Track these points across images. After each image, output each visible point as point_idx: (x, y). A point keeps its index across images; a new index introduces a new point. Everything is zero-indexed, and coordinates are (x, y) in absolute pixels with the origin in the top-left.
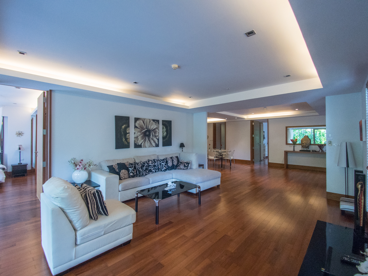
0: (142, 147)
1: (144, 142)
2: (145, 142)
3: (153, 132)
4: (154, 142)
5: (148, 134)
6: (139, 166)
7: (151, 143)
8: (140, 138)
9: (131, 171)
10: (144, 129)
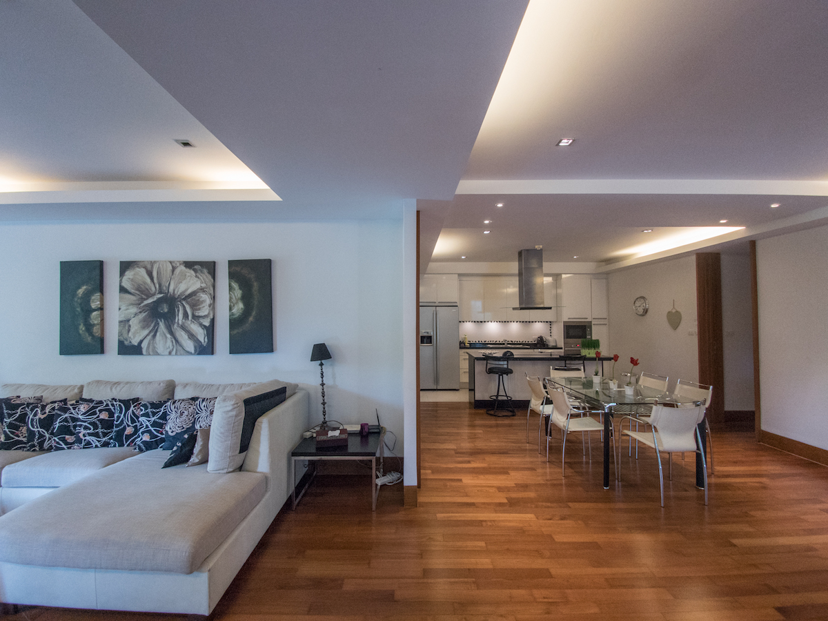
0: (144, 351)
1: (149, 337)
2: (154, 336)
3: (188, 303)
4: (192, 336)
5: (166, 310)
7: (177, 341)
8: (135, 323)
10: (149, 296)
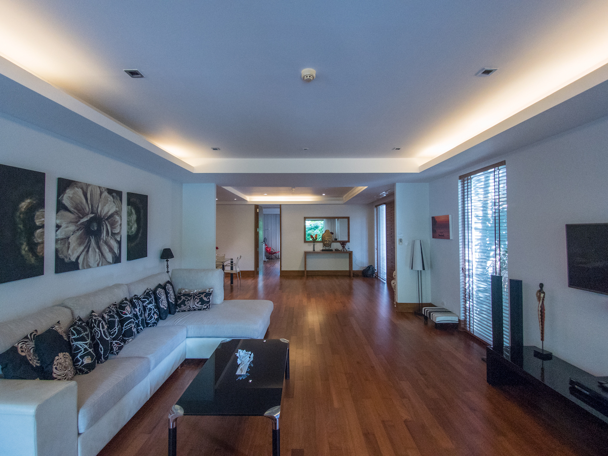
0: (80, 267)
1: (84, 253)
2: (88, 251)
5: (96, 228)
6: (103, 327)
7: (102, 254)
8: (73, 240)
9: (86, 350)
10: (85, 215)
